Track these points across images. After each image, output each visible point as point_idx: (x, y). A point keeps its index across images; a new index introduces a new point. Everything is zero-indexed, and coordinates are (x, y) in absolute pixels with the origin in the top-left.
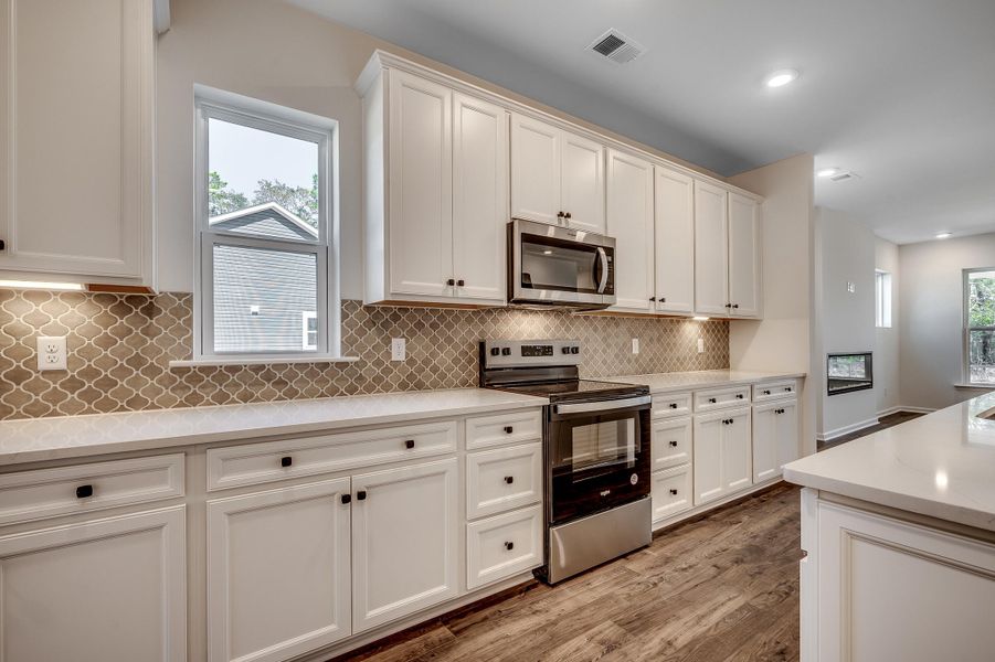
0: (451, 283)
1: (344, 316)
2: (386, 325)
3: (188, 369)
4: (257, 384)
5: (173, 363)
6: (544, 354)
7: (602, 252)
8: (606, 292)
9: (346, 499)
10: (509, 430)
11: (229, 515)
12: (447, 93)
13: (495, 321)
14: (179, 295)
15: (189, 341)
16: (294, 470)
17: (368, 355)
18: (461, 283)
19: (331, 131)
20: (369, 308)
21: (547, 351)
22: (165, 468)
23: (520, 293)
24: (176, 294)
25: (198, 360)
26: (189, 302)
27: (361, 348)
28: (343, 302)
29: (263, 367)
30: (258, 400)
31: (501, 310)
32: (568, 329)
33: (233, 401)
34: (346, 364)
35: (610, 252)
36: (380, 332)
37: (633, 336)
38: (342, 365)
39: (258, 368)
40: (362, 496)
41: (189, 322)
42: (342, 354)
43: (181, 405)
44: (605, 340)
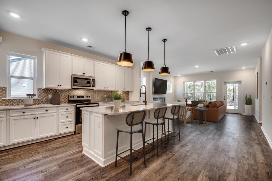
0: (59, 85)
1: (38, 91)
2: (47, 92)
3: (6, 100)
4: (20, 102)
5: (2, 99)
6: (82, 97)
7: (92, 80)
8: (93, 87)
9: (34, 118)
10: (67, 109)
11: (14, 120)
12: (58, 54)
13: (72, 91)
14: (4, 87)
15: (6, 95)
16: (25, 114)
17: (43, 98)
18: (61, 86)
19: (36, 58)
20: (44, 89)
21: (83, 97)
22: (3, 113)
23: (73, 87)
24: (3, 87)
25: (7, 98)
26: (6, 88)
27: (42, 96)
28: (38, 88)
29: (21, 99)
30: (20, 105)
31: (70, 90)
32: (89, 93)
33: (15, 105)
34: (39, 99)
35: (94, 80)
36: (46, 94)
37: (105, 94)
38: (38, 99)
39: (20, 100)
40: (37, 118)
41: (6, 92)
42: (38, 97)
43: (4, 106)
44: (98, 95)
